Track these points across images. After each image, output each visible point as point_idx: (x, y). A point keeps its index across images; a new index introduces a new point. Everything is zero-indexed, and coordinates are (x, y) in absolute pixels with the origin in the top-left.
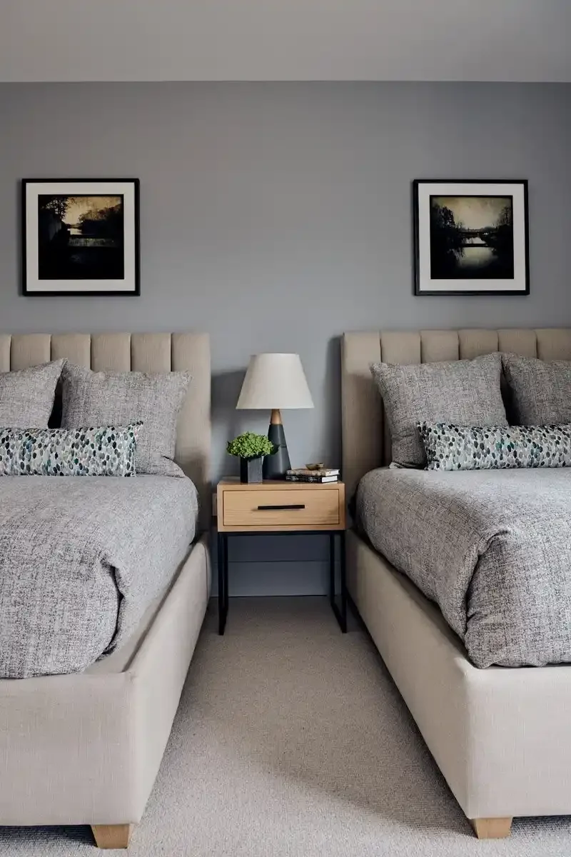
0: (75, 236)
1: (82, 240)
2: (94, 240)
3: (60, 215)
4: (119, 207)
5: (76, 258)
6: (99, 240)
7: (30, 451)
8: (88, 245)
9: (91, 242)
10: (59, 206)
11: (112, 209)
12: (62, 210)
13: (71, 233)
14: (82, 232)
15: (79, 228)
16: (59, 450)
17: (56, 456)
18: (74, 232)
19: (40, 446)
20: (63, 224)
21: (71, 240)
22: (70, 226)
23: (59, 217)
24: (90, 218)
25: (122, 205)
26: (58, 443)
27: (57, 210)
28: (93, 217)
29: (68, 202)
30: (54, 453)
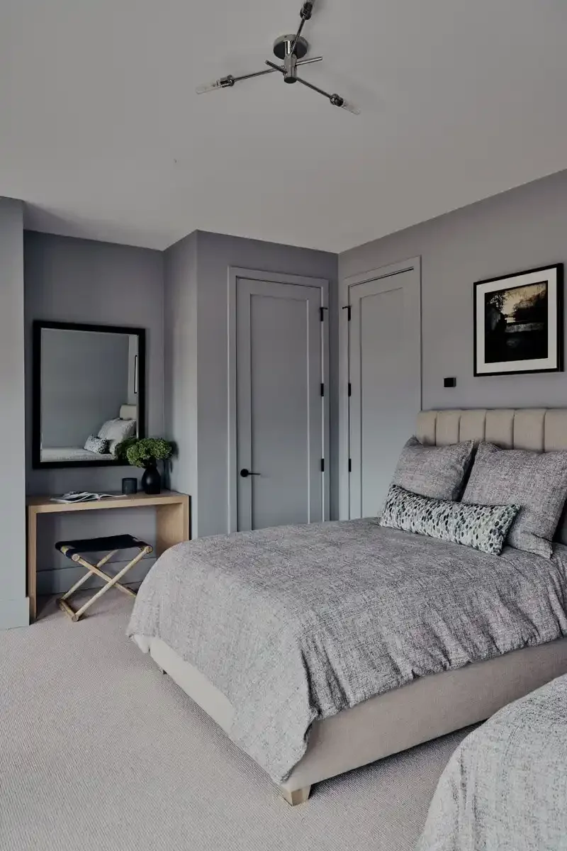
0: (511, 324)
1: (515, 327)
2: (525, 325)
3: (499, 308)
4: (544, 293)
5: (511, 342)
6: (528, 325)
7: (460, 530)
8: (520, 330)
9: (522, 327)
10: (499, 301)
11: (538, 296)
12: (501, 303)
13: (508, 322)
14: (516, 320)
15: (513, 317)
16: (479, 531)
17: (477, 537)
18: (510, 320)
19: (467, 526)
20: (501, 314)
21: (508, 328)
22: (507, 316)
23: (498, 310)
24: (522, 306)
25: (546, 291)
26: (480, 526)
27: (497, 304)
28: (524, 305)
29: (506, 295)
30: (476, 535)
